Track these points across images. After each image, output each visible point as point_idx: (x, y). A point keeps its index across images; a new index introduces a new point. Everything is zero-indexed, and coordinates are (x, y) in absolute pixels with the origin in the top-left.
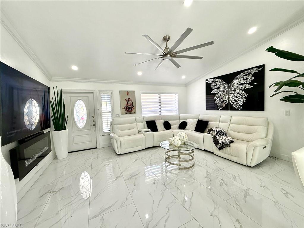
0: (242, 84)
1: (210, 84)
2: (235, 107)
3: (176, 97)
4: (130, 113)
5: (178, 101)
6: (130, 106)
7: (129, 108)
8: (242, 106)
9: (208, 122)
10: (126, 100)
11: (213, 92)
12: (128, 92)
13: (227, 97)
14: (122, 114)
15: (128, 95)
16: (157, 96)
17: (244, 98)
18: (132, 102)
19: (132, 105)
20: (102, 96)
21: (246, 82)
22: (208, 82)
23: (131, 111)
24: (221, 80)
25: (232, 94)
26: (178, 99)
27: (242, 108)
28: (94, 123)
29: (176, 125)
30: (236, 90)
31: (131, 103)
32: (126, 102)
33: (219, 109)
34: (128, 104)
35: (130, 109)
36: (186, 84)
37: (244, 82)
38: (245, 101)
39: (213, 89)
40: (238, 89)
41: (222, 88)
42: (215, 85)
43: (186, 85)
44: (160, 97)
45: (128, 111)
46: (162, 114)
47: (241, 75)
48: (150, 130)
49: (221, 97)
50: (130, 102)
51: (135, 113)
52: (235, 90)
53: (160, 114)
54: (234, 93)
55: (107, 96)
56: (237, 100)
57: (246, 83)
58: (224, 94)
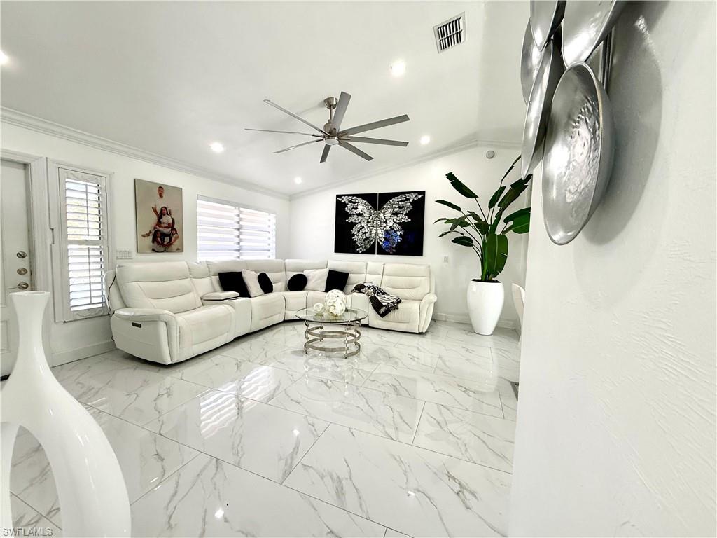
0: (396, 214)
1: (345, 205)
2: (385, 248)
3: (269, 220)
4: (165, 251)
6: (167, 231)
7: (164, 235)
8: (395, 248)
9: (348, 274)
10: (155, 210)
11: (350, 220)
12: (161, 190)
13: (374, 232)
14: (140, 251)
15: (161, 196)
16: (233, 212)
17: (398, 236)
18: (173, 220)
19: (172, 226)
20: (68, 186)
21: (401, 212)
22: (340, 200)
23: (170, 244)
24: (364, 202)
26: (276, 224)
27: (394, 251)
28: (23, 280)
29: (280, 283)
30: (388, 222)
31: (171, 222)
32: (154, 218)
33: (360, 252)
34: (159, 223)
35: (167, 239)
36: (290, 196)
37: (399, 212)
38: (399, 241)
39: (350, 216)
40: (390, 220)
41: (366, 215)
42: (354, 208)
43: (293, 198)
44: (238, 216)
45: (158, 243)
46: (243, 258)
47: (396, 199)
48: (238, 294)
49: (363, 231)
50: (167, 219)
51: (180, 250)
52: (386, 222)
53: (239, 257)
54: (385, 227)
55: (85, 188)
56: (388, 238)
57: (402, 214)
58: (368, 227)
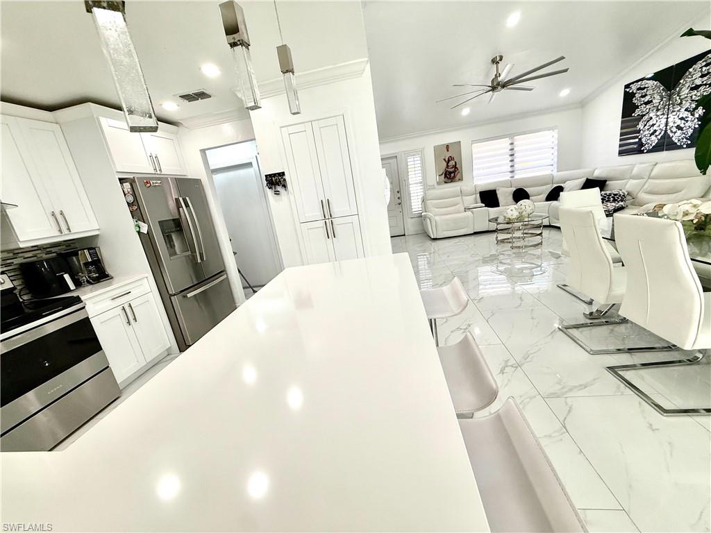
0: (697, 87)
1: (633, 95)
2: (676, 141)
3: (553, 137)
4: (451, 182)
5: (559, 145)
6: (452, 170)
7: (451, 173)
8: (691, 138)
9: (606, 181)
10: (444, 159)
11: (638, 112)
12: (447, 147)
13: (664, 121)
14: (439, 183)
15: (448, 150)
16: (505, 143)
17: (696, 120)
18: (456, 163)
19: (455, 167)
20: (409, 160)
21: (705, 83)
22: (628, 90)
23: (454, 177)
24: (656, 83)
25: (674, 113)
26: (558, 139)
27: (689, 142)
28: (399, 201)
30: (684, 102)
31: (454, 164)
32: (445, 164)
33: (645, 151)
34: (448, 166)
35: (452, 175)
36: (581, 102)
37: (701, 83)
38: (697, 126)
39: (637, 107)
40: (686, 99)
41: (656, 101)
42: (643, 97)
43: (582, 104)
44: (512, 144)
45: (448, 178)
46: (516, 177)
47: (701, 63)
48: (484, 205)
49: (651, 123)
50: (452, 163)
51: (461, 179)
52: (681, 103)
53: (513, 177)
54: (679, 111)
55: (416, 159)
56: (682, 125)
57: (706, 85)
58: (658, 116)
